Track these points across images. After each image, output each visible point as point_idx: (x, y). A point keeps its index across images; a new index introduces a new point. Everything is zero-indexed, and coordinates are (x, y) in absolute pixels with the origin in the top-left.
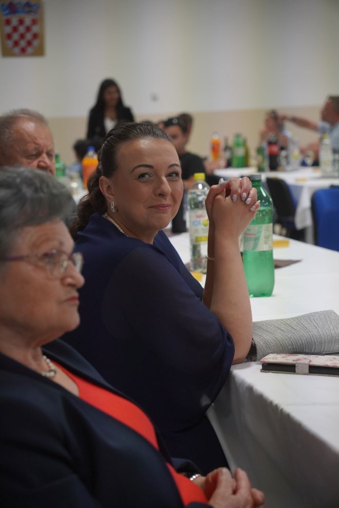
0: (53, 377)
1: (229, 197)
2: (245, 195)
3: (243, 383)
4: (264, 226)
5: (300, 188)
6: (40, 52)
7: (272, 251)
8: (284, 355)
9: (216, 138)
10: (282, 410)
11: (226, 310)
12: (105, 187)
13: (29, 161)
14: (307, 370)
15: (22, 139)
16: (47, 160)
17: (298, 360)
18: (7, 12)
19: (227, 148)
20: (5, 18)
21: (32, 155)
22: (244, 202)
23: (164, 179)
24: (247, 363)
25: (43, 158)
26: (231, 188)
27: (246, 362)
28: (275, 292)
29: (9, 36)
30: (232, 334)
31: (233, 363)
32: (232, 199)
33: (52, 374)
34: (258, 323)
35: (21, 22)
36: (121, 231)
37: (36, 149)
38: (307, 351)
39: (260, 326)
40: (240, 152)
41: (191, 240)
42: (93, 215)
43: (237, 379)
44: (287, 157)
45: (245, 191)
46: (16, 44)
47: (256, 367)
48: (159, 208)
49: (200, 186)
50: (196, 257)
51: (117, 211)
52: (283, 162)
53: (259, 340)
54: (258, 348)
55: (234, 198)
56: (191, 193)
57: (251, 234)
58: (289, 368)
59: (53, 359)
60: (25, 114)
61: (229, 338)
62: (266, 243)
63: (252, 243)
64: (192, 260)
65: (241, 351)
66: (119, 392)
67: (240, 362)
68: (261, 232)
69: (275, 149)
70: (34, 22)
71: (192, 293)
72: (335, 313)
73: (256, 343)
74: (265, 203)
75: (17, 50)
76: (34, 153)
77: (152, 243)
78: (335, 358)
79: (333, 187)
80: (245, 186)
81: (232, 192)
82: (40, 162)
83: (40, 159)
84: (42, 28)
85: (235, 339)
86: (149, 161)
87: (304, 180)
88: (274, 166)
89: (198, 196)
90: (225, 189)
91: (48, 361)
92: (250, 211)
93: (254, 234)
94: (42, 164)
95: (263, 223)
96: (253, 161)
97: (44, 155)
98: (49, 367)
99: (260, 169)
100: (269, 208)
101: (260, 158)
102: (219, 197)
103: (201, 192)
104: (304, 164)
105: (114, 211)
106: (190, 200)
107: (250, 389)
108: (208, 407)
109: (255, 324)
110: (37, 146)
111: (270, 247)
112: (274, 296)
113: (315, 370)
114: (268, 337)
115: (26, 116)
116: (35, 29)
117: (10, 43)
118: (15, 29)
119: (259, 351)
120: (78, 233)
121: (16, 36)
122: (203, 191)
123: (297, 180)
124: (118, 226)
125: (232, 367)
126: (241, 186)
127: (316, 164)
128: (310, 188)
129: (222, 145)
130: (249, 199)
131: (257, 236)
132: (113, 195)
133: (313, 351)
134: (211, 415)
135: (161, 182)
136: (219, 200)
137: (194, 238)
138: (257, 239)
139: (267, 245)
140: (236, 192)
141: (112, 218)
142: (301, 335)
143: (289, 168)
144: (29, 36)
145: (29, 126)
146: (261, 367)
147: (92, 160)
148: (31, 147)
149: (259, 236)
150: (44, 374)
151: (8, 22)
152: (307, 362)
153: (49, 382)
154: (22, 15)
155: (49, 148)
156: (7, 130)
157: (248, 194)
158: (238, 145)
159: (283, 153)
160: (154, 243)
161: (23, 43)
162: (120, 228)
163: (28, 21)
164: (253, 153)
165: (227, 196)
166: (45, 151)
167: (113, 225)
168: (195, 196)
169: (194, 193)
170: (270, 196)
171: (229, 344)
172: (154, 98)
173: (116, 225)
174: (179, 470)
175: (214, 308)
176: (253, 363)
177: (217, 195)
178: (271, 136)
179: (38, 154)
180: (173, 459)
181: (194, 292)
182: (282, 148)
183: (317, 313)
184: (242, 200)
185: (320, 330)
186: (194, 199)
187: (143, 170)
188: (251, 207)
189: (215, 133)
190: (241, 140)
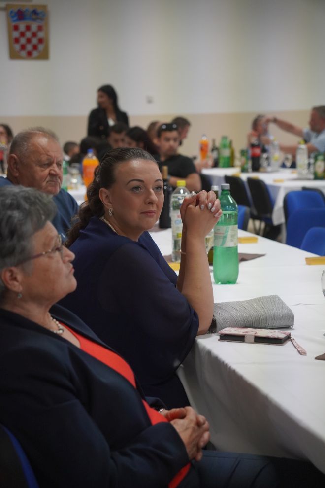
0: (61, 334)
1: (198, 206)
2: (210, 205)
3: (204, 348)
4: (231, 227)
5: (277, 189)
6: (45, 56)
7: (237, 247)
8: (236, 329)
9: (204, 139)
10: (230, 367)
11: (193, 293)
12: (104, 196)
13: (43, 169)
14: (253, 340)
15: (37, 151)
16: (57, 169)
17: (247, 332)
18: (15, 18)
19: (214, 149)
20: (14, 24)
21: (45, 165)
22: (210, 210)
23: (152, 191)
24: (209, 335)
25: (54, 167)
26: (200, 199)
27: (208, 333)
28: (238, 280)
29: (17, 41)
30: (198, 312)
31: (198, 333)
32: (200, 207)
33: (61, 332)
34: (219, 304)
35: (28, 28)
36: (115, 231)
37: (48, 159)
38: (255, 326)
39: (219, 306)
40: (226, 153)
41: (173, 236)
42: (93, 217)
43: (200, 346)
44: (268, 159)
45: (211, 201)
46: (23, 47)
47: (215, 337)
48: (147, 213)
49: (182, 191)
50: (177, 250)
51: (113, 215)
52: (264, 163)
53: (218, 317)
54: (217, 323)
55: (202, 207)
56: (174, 197)
57: (220, 233)
58: (240, 338)
59: (61, 322)
60: (40, 131)
61: (195, 315)
62: (232, 241)
63: (220, 241)
64: (173, 252)
65: (204, 324)
66: (111, 348)
67: (203, 333)
68: (228, 231)
69: (257, 151)
70: (40, 28)
71: (168, 279)
72: (278, 298)
73: (217, 319)
74: (231, 208)
75: (24, 53)
76: (47, 162)
77: (137, 241)
78: (275, 332)
79: (304, 189)
80: (210, 198)
81: (200, 202)
82: (51, 170)
83: (51, 168)
84: (47, 34)
85: (200, 315)
86: (141, 177)
87: (281, 181)
88: (256, 168)
89: (179, 199)
90: (195, 200)
91: (57, 322)
92: (214, 217)
93: (223, 233)
94: (52, 172)
95: (230, 225)
96: (238, 162)
97: (55, 165)
98: (59, 327)
99: (244, 170)
100: (236, 212)
101: (244, 159)
102: (191, 206)
103: (182, 197)
104: (283, 166)
105: (111, 215)
106: (173, 203)
107: (209, 353)
108: (178, 367)
109: (216, 304)
110: (49, 157)
111: (235, 244)
112: (238, 284)
113: (259, 340)
114: (226, 315)
115: (41, 133)
116: (41, 35)
117: (17, 47)
118: (22, 34)
119: (218, 325)
120: (81, 231)
121: (23, 41)
122: (183, 195)
123: (275, 181)
124: (112, 227)
125: (197, 337)
126: (208, 198)
127: (294, 166)
128: (286, 188)
129: (210, 146)
130: (213, 208)
131: (225, 235)
132: (111, 203)
133: (260, 326)
134: (181, 374)
135: (150, 193)
136: (190, 208)
137: (176, 234)
138: (224, 237)
139: (232, 243)
140: (203, 202)
141: (108, 221)
142: (251, 313)
143: (269, 169)
144: (35, 41)
145: (43, 141)
146: (219, 337)
147: (91, 161)
148: (44, 158)
149: (227, 235)
150: (55, 332)
151: (16, 28)
152: (253, 333)
153: (58, 337)
154: (28, 22)
155: (59, 159)
156: (25, 144)
157: (213, 204)
158: (224, 146)
159: (265, 156)
160: (139, 240)
161: (29, 47)
162: (113, 229)
163: (34, 27)
164: (238, 154)
165: (197, 205)
166: (55, 161)
167: (108, 225)
168: (176, 199)
169: (177, 197)
170: (236, 203)
171: (195, 319)
172: (150, 101)
173: (110, 226)
174: (151, 406)
175: (184, 291)
176: (213, 334)
177: (189, 204)
178: (254, 141)
179: (50, 164)
180: (147, 398)
181: (169, 278)
182: (264, 151)
183: (265, 297)
184: (208, 209)
185: (266, 310)
186: (176, 202)
187: (135, 184)
188: (215, 214)
189: (204, 135)
190: (228, 142)
